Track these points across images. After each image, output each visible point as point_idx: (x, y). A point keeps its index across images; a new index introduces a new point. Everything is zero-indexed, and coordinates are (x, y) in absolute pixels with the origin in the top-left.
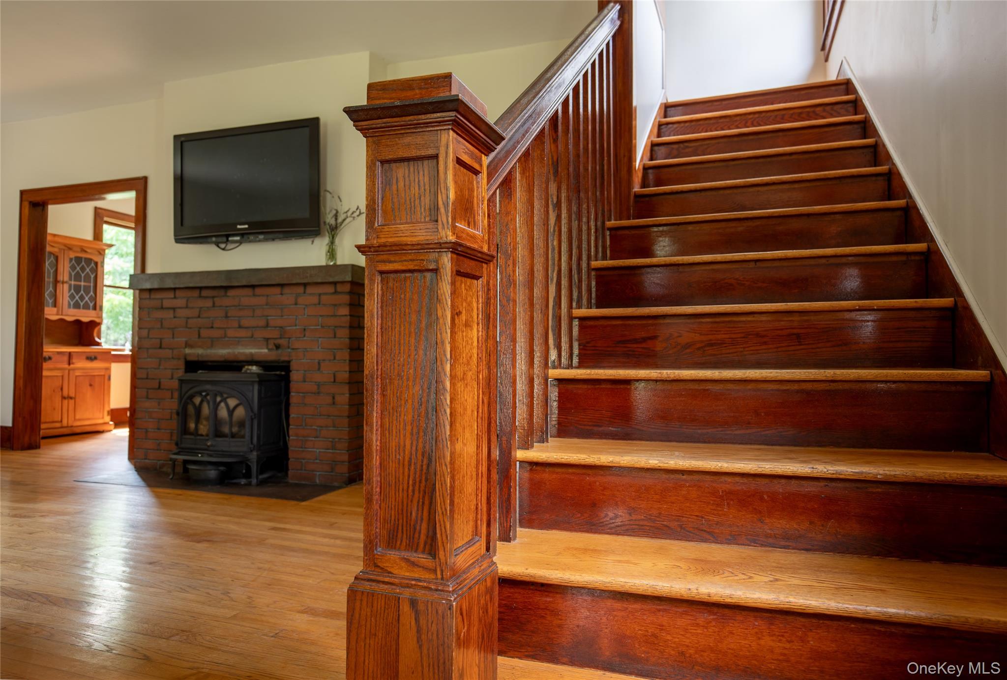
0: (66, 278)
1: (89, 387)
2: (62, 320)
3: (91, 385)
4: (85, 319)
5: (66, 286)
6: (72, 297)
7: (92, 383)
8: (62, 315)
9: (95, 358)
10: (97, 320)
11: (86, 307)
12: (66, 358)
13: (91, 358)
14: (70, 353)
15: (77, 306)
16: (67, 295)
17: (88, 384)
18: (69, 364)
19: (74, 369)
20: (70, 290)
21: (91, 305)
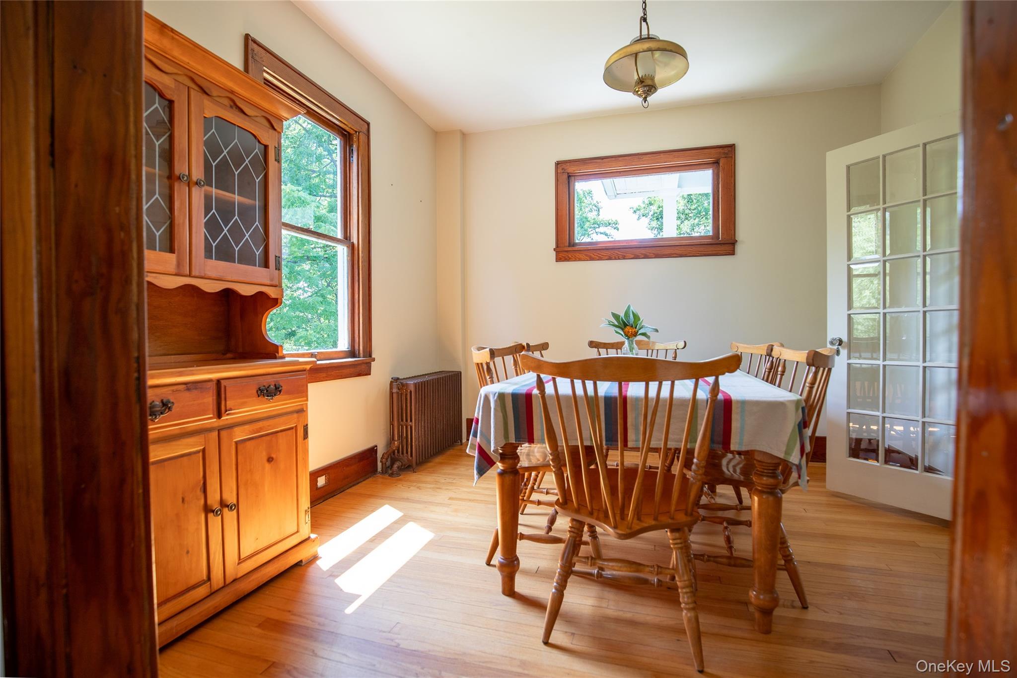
0: (198, 173)
1: (267, 466)
2: (191, 291)
3: (270, 460)
4: (246, 290)
5: (198, 196)
6: (212, 227)
7: (274, 456)
8: (190, 276)
9: (278, 389)
10: (272, 292)
11: (246, 258)
12: (209, 399)
13: (269, 391)
14: (218, 382)
15: (224, 254)
16: (200, 220)
17: (265, 459)
18: (219, 416)
19: (231, 427)
20: (208, 209)
21: (258, 253)
